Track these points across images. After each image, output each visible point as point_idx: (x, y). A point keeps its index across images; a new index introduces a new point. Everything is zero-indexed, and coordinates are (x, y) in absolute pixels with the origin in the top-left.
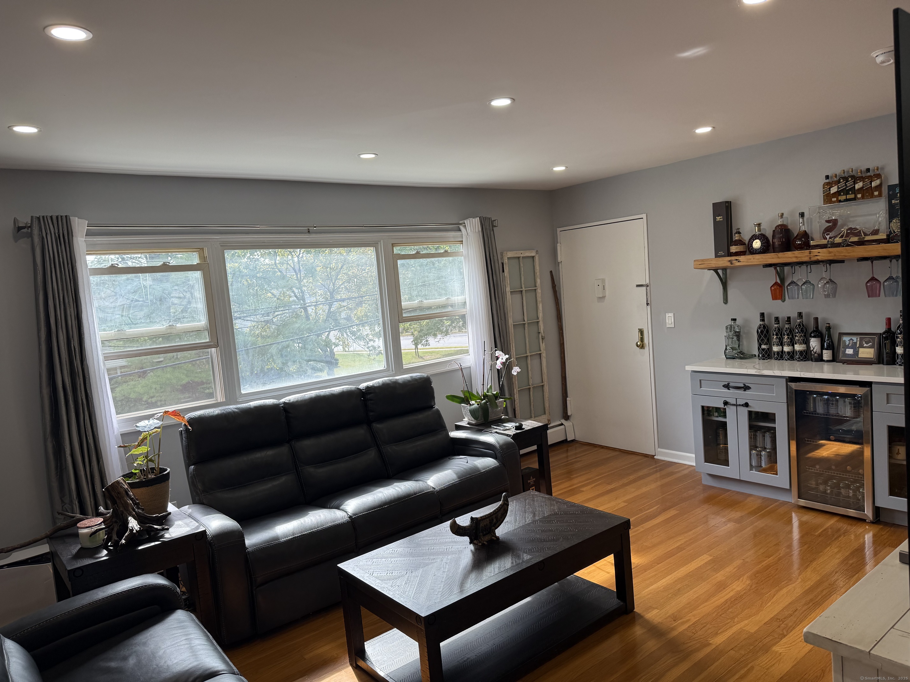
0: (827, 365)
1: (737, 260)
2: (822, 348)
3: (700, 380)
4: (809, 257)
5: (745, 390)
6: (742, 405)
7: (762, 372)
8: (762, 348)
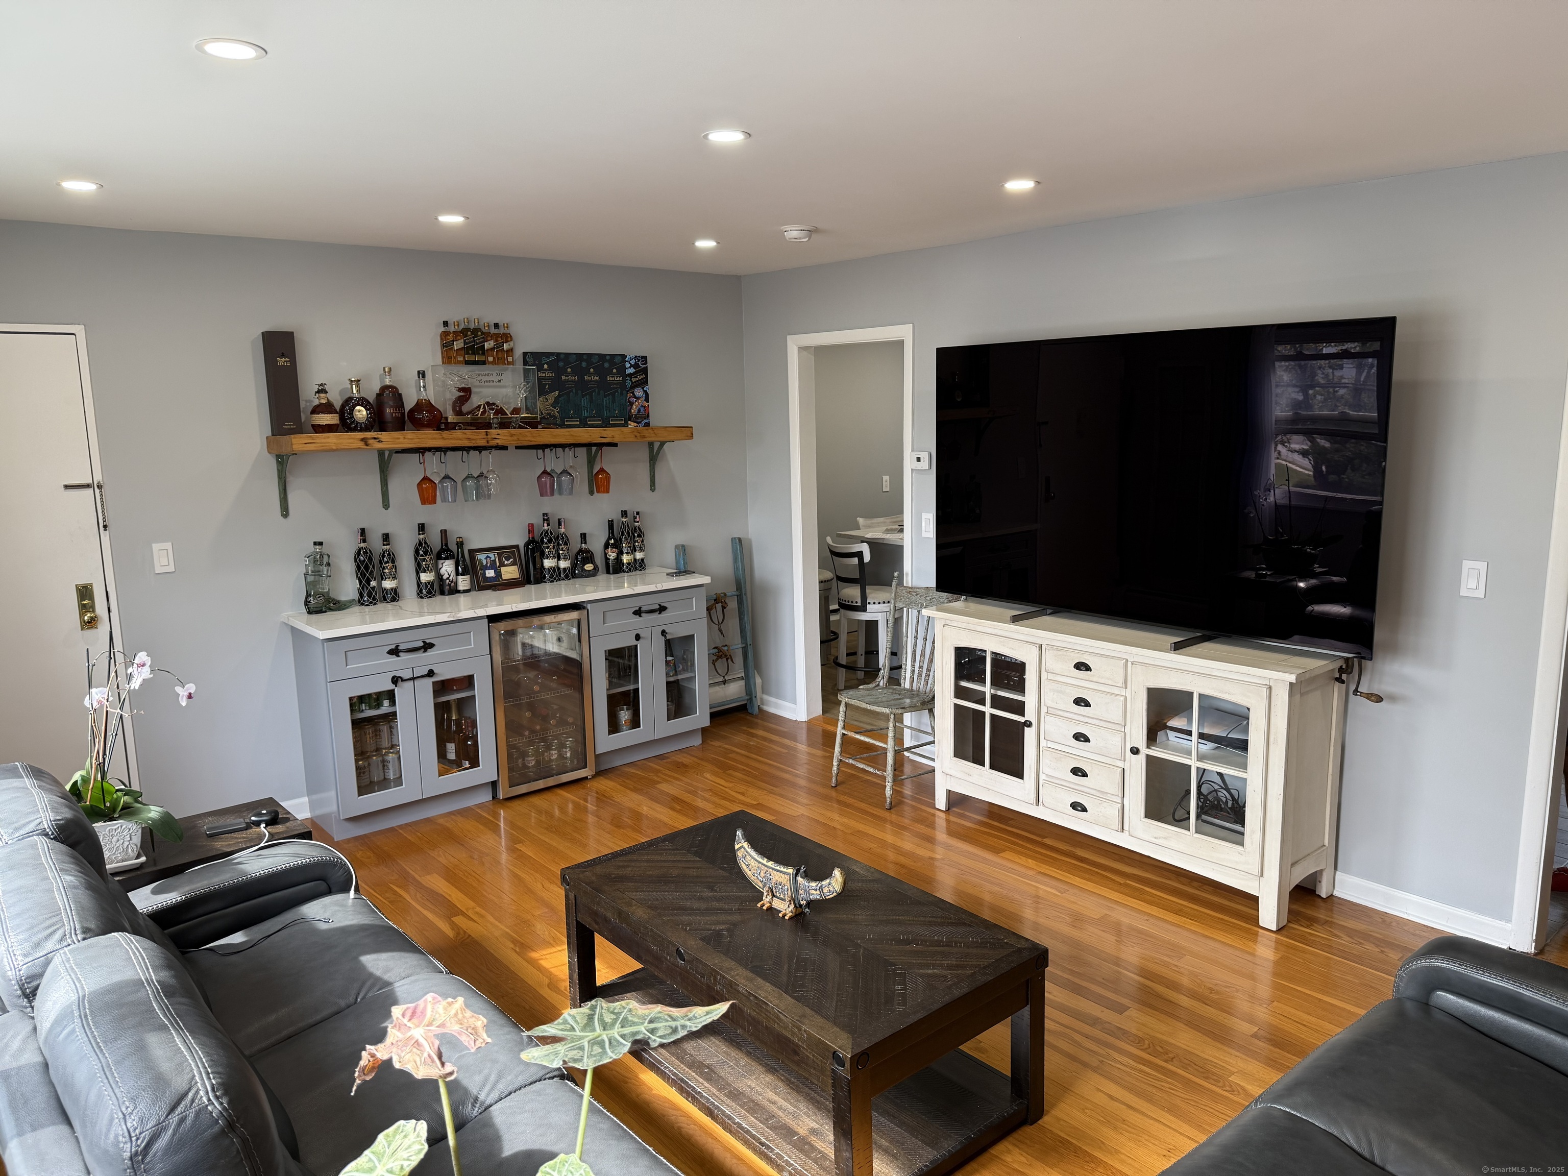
0: (464, 596)
2: (457, 574)
3: (346, 652)
6: (423, 676)
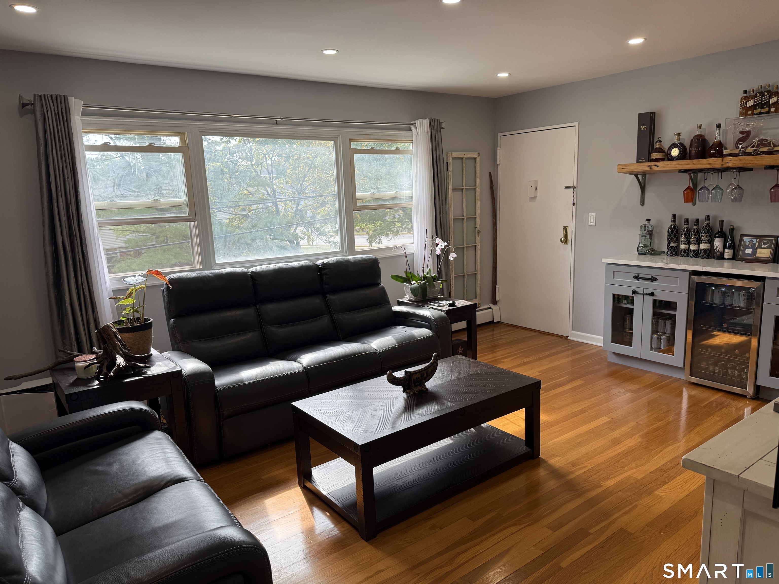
0: (727, 262)
1: (655, 165)
2: (725, 247)
3: (614, 272)
4: (721, 164)
5: (652, 281)
6: (649, 294)
7: (669, 266)
8: (671, 246)
